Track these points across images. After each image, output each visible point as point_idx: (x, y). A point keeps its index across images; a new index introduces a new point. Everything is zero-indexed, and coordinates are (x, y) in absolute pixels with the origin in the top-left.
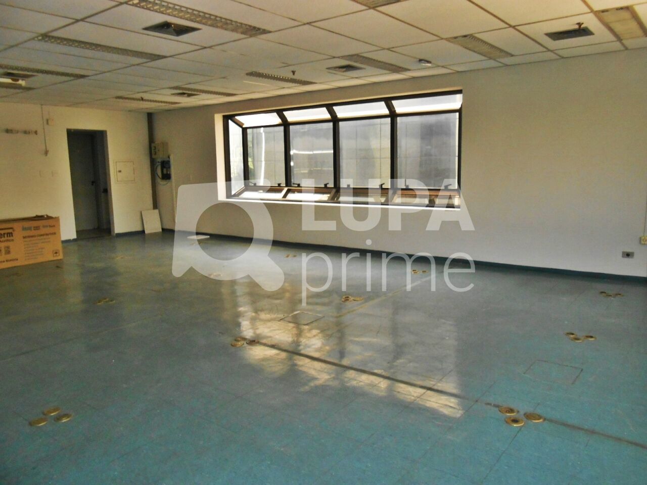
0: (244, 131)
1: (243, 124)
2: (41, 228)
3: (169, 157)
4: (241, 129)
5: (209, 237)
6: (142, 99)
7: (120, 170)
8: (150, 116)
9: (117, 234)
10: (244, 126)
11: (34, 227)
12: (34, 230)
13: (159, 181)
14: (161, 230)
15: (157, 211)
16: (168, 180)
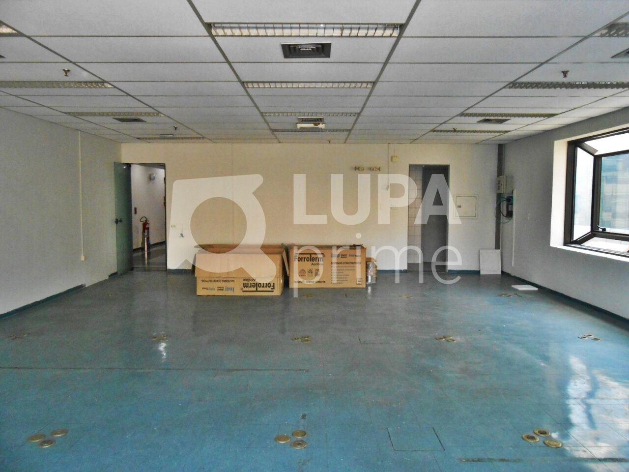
0: (598, 159)
1: (596, 151)
2: (348, 256)
3: (512, 193)
4: (592, 158)
5: (537, 289)
6: (455, 131)
7: (459, 205)
8: (501, 148)
9: (450, 271)
10: (596, 154)
11: (342, 255)
12: (341, 257)
13: (504, 219)
14: (500, 273)
15: (499, 251)
16: (510, 218)
